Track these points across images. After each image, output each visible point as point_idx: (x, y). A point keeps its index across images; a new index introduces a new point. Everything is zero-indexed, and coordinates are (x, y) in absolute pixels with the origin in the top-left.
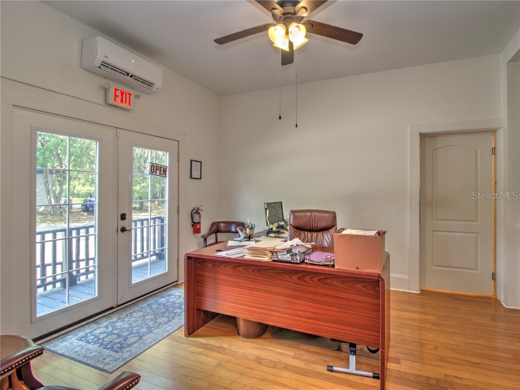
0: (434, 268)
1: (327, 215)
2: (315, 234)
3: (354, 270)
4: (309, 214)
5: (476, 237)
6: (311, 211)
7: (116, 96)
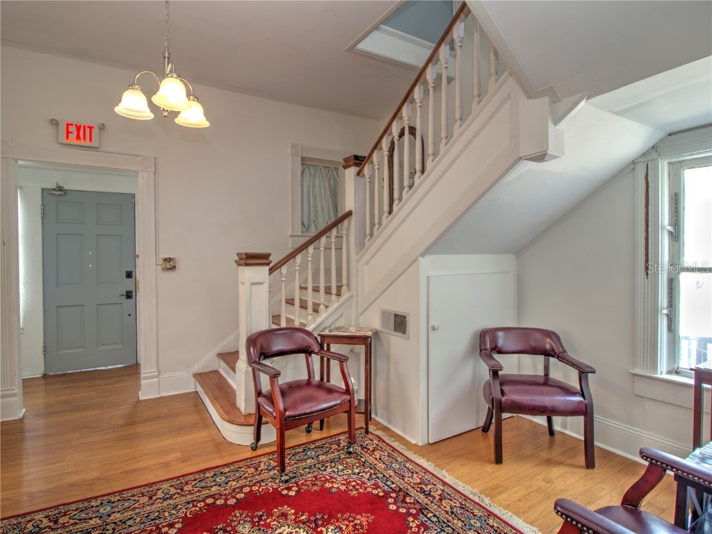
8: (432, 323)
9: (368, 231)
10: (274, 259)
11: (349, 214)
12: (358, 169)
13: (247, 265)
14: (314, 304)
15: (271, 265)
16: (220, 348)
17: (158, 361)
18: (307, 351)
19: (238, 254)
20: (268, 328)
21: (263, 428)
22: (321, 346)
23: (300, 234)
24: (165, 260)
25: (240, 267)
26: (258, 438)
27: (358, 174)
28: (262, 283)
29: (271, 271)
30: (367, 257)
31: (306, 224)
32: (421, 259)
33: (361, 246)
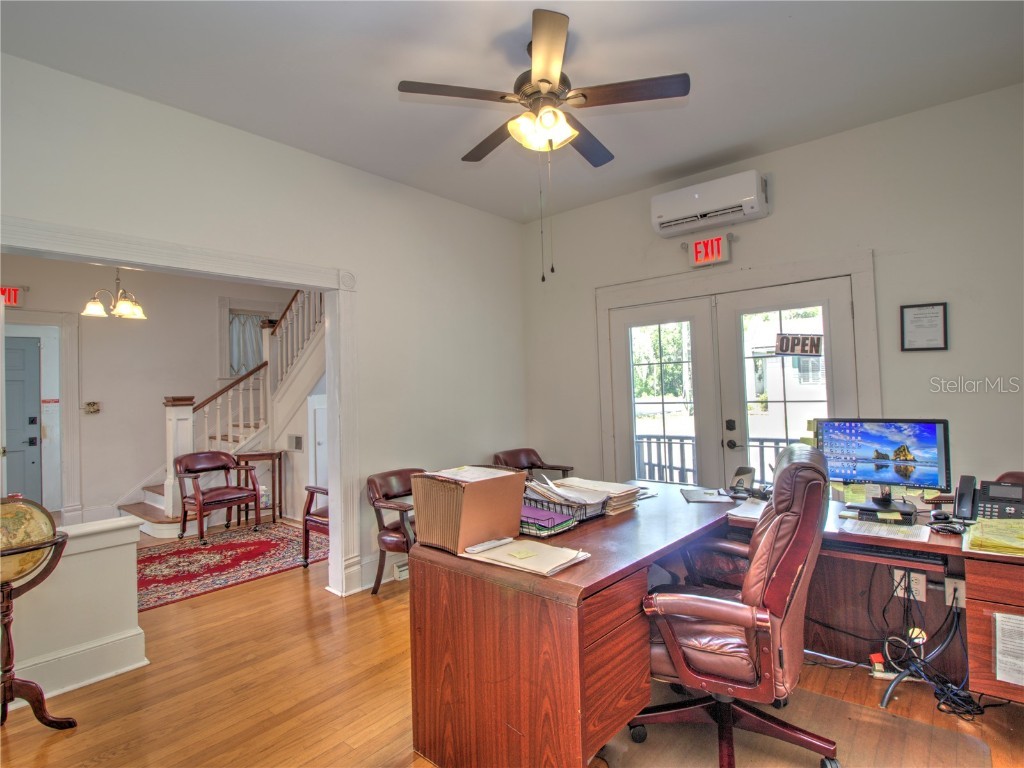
7: (697, 252)
8: (318, 440)
9: (279, 378)
10: (198, 401)
11: (266, 364)
12: (272, 330)
13: (173, 405)
14: (234, 437)
15: (195, 405)
16: (145, 482)
17: (81, 496)
18: (226, 468)
19: (166, 398)
20: (192, 452)
21: (188, 524)
22: (238, 464)
23: (228, 377)
24: (89, 404)
25: (168, 408)
26: (184, 530)
27: (272, 334)
28: (186, 419)
29: (195, 410)
30: (279, 397)
31: (236, 368)
32: (309, 398)
33: (275, 388)
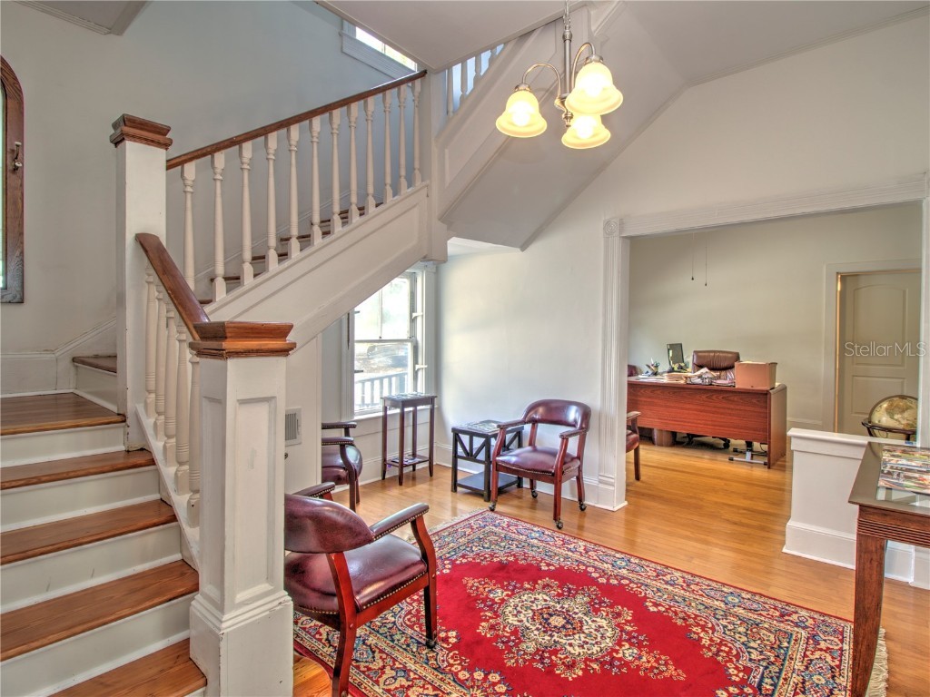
0: (854, 415)
1: (730, 355)
2: (723, 373)
3: (749, 388)
4: (712, 354)
5: (902, 383)
6: (714, 352)
